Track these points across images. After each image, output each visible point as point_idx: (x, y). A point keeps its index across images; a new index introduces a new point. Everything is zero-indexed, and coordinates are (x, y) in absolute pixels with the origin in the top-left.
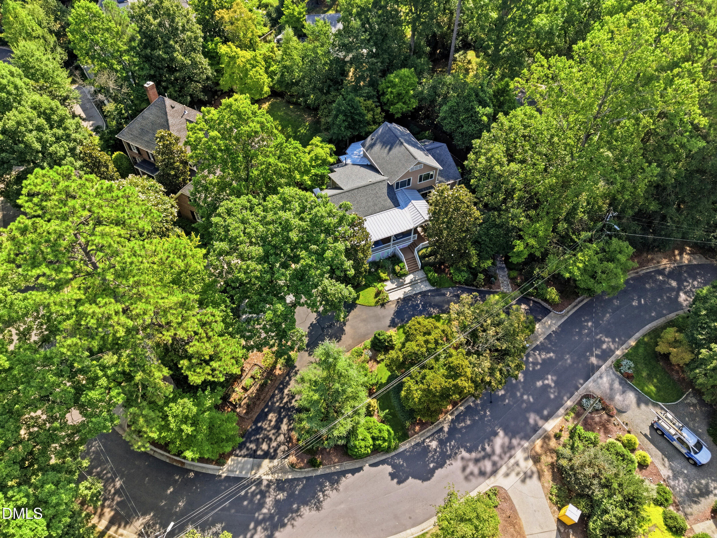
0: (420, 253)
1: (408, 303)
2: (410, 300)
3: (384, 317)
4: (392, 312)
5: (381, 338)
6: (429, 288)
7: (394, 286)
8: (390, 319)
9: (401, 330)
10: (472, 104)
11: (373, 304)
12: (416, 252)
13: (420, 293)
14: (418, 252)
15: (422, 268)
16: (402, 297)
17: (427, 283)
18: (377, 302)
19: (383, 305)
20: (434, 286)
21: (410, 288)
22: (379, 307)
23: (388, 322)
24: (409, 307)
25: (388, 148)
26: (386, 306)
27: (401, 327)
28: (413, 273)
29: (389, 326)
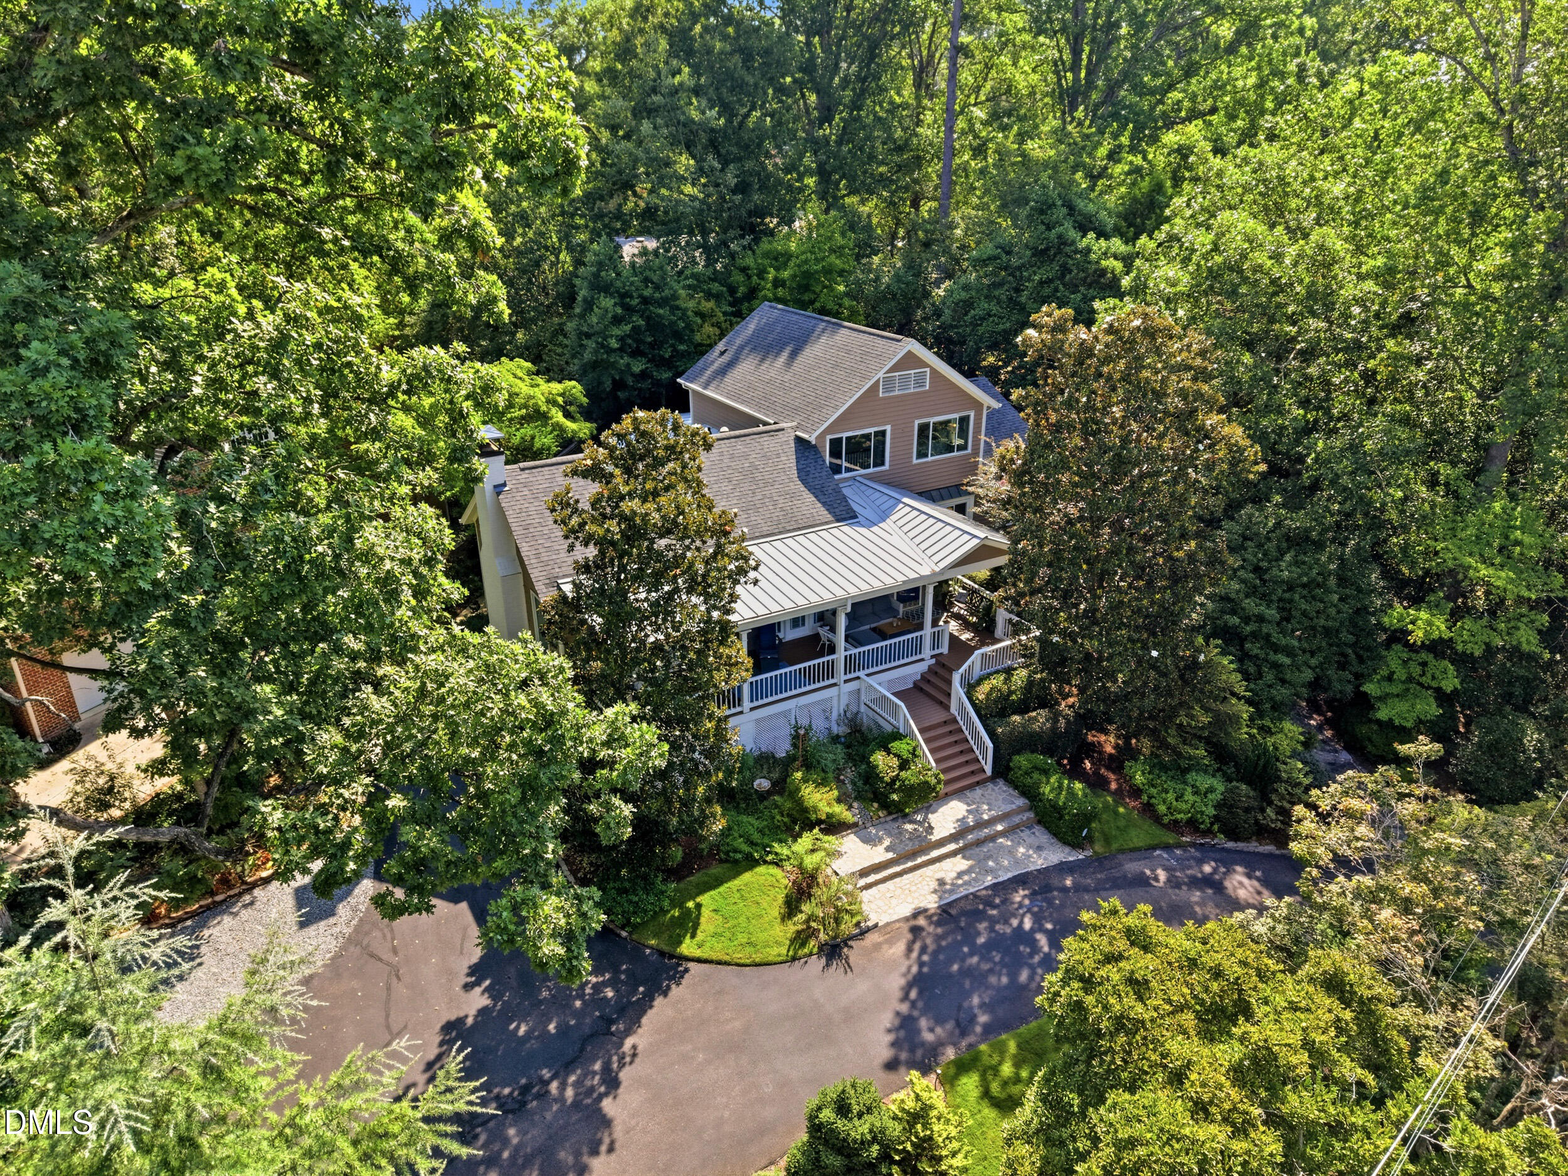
0: (981, 694)
1: (970, 936)
2: (977, 915)
3: (850, 1016)
4: (896, 982)
5: (860, 1129)
6: (1056, 855)
7: (879, 854)
8: (887, 1019)
9: (970, 1083)
10: (1059, 229)
11: (781, 951)
12: (958, 690)
13: (1021, 880)
14: (970, 688)
15: (1002, 770)
16: (931, 903)
17: (1041, 836)
18: (801, 938)
19: (833, 951)
20: (1076, 845)
21: (960, 864)
22: (816, 964)
23: (881, 1047)
24: (985, 952)
25: (785, 354)
26: (854, 953)
27: (962, 1067)
28: (958, 794)
29: (891, 1066)
